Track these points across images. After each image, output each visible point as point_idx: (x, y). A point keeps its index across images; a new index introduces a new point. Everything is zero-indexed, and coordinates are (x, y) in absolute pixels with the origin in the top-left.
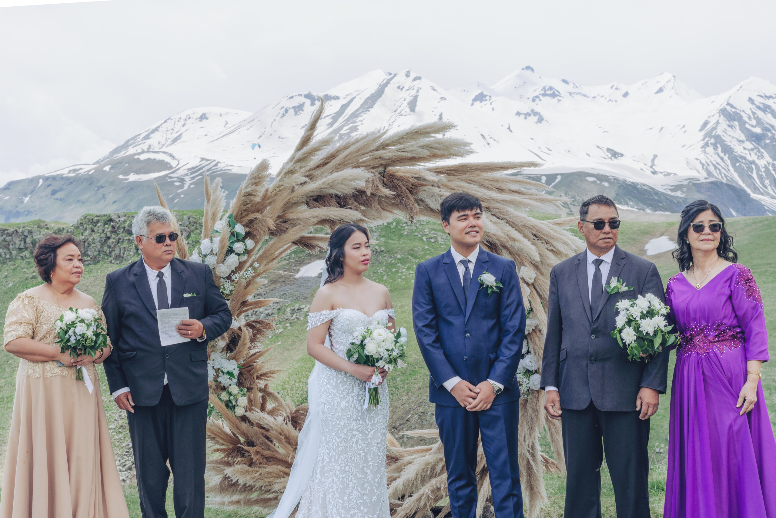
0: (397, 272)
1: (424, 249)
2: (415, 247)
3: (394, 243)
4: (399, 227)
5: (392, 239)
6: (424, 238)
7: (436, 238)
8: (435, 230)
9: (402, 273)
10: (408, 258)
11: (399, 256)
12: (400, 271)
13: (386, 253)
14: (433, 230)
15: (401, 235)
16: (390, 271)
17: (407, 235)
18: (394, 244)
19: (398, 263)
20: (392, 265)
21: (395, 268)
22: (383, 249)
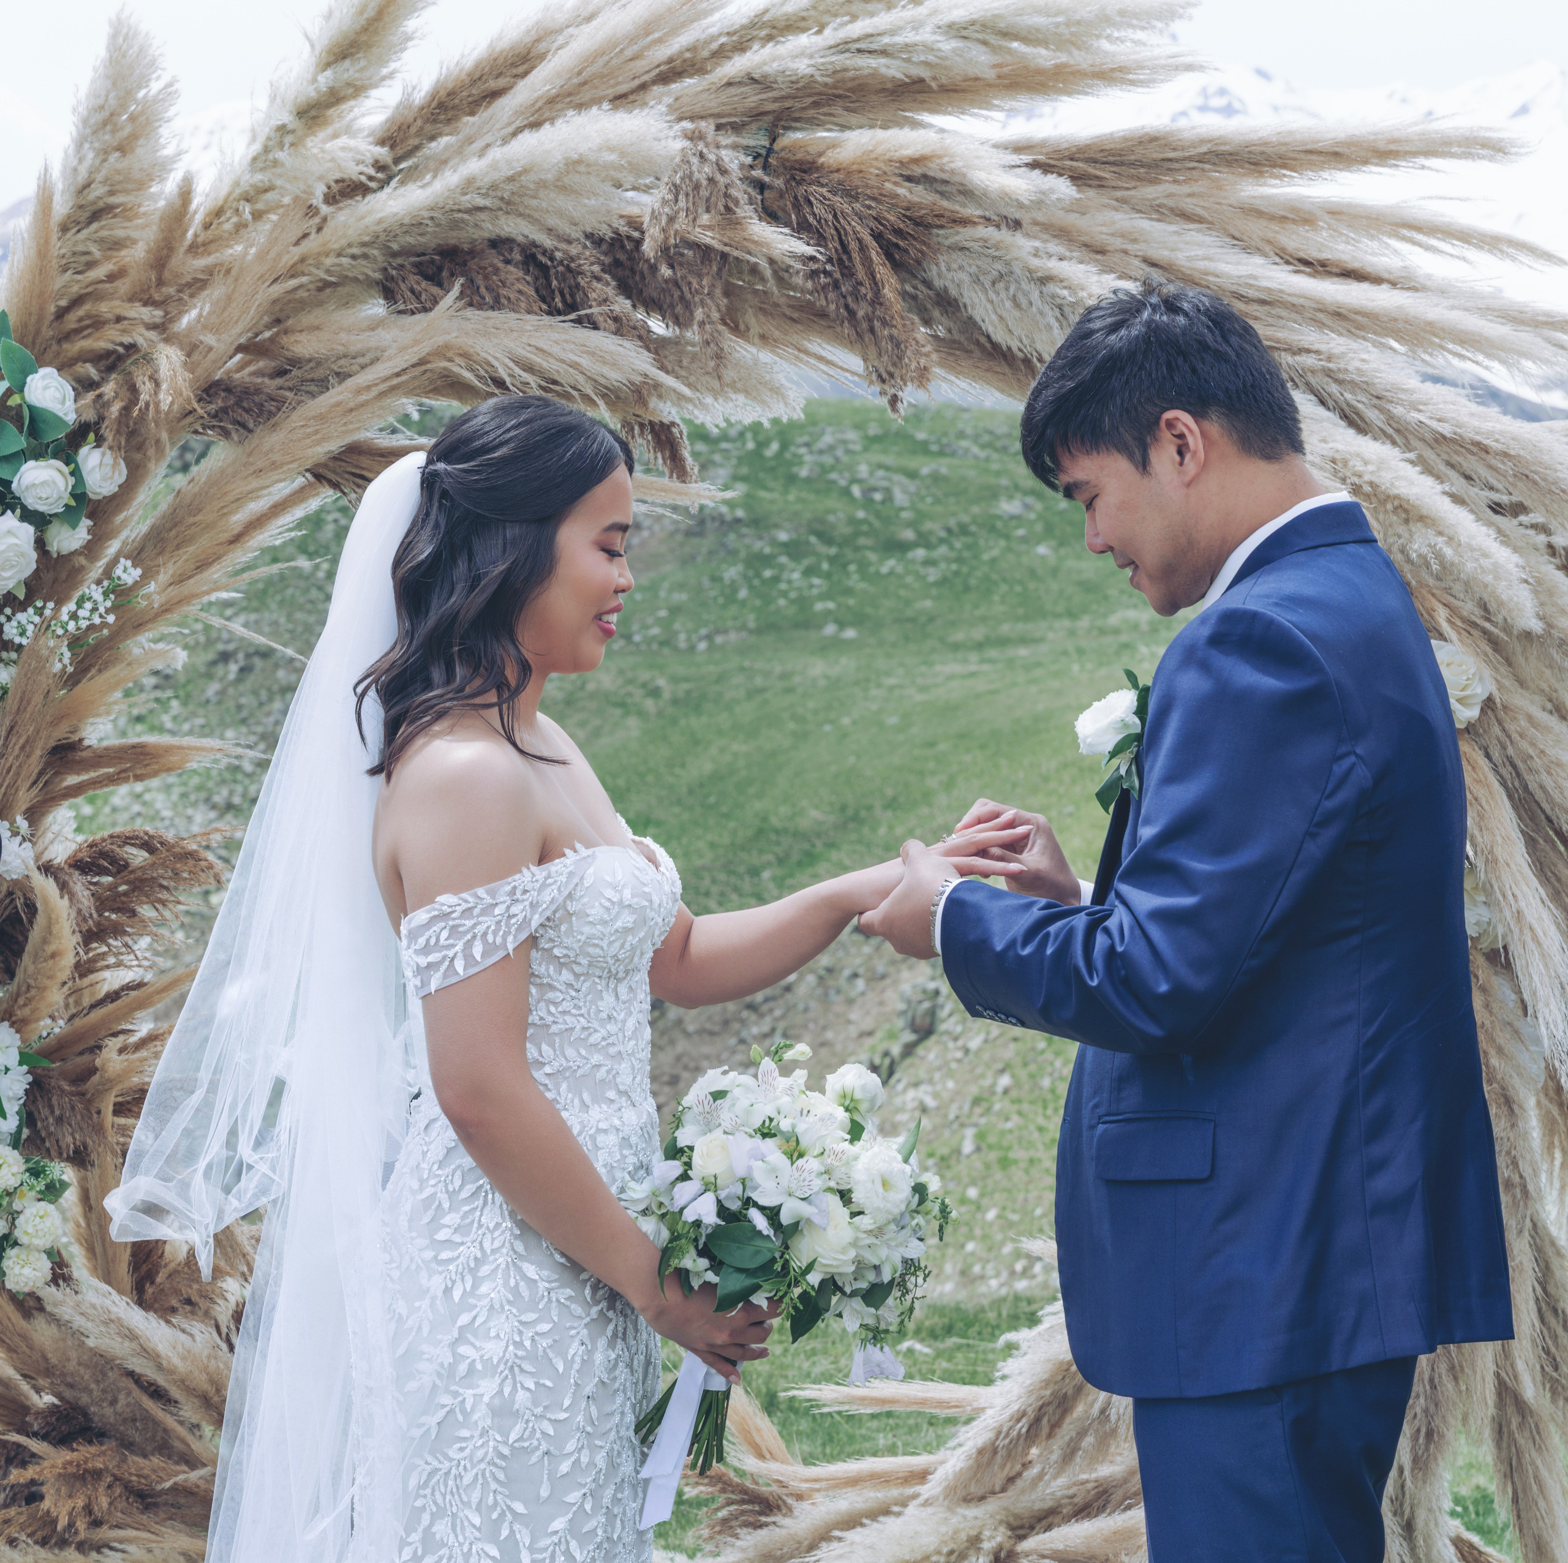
0: (776, 579)
1: (852, 521)
2: (829, 511)
3: (770, 497)
4: (787, 455)
5: (765, 488)
6: (856, 491)
7: (888, 491)
8: (887, 468)
9: (789, 582)
10: (808, 543)
11: (783, 536)
12: (785, 576)
13: (747, 526)
14: (880, 466)
15: (792, 479)
16: (758, 575)
17: (808, 480)
18: (772, 502)
19: (780, 554)
20: (766, 560)
21: (772, 567)
22: (740, 513)
